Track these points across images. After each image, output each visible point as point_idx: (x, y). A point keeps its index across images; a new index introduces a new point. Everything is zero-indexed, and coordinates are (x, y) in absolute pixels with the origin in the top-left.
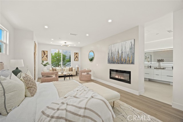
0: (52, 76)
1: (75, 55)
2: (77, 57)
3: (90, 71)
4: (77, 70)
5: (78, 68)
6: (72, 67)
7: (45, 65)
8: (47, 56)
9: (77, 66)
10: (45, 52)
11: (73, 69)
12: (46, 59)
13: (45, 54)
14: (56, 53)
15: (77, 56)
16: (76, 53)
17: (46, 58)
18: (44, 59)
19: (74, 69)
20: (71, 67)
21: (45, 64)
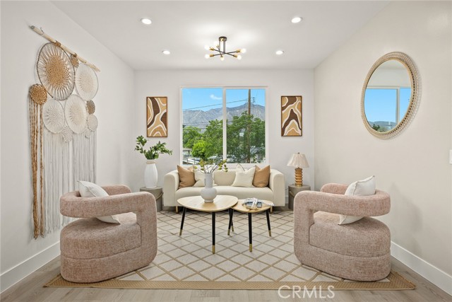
0: (117, 218)
1: (283, 109)
2: (293, 116)
3: (384, 206)
4: (292, 181)
5: (299, 171)
6: (269, 168)
7: (151, 156)
8: (164, 119)
9: (292, 163)
10: (159, 102)
11: (274, 173)
12: (162, 132)
13: (156, 111)
14: (236, 118)
15: (297, 112)
16: (292, 99)
17: (162, 125)
18: (155, 131)
19: (277, 176)
20: (262, 166)
21: (150, 153)
